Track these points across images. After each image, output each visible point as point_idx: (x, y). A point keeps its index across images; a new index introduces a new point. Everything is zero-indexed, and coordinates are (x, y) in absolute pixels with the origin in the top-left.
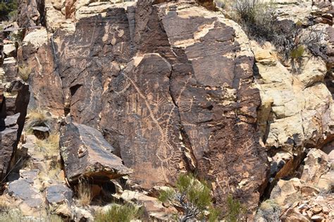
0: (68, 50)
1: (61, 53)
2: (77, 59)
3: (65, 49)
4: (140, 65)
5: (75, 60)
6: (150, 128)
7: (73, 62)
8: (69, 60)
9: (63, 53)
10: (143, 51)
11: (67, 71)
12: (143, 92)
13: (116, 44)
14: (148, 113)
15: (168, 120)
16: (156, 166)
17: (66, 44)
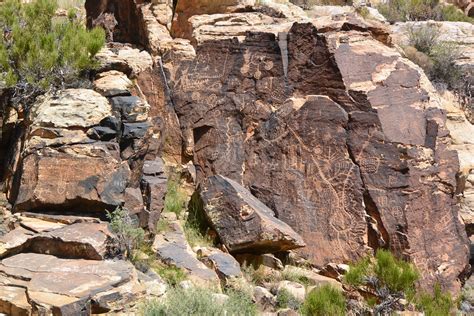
0: (187, 80)
1: (177, 82)
2: (202, 93)
3: (182, 79)
4: (302, 108)
5: (199, 95)
6: (319, 189)
7: (196, 96)
8: (190, 92)
9: (179, 83)
10: (303, 91)
11: (187, 107)
12: (307, 143)
13: (261, 78)
14: (316, 171)
15: (346, 182)
16: (330, 238)
17: (183, 72)
